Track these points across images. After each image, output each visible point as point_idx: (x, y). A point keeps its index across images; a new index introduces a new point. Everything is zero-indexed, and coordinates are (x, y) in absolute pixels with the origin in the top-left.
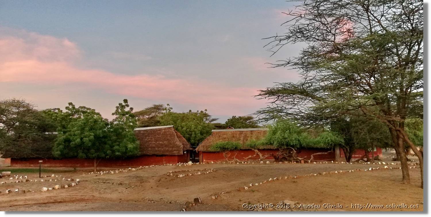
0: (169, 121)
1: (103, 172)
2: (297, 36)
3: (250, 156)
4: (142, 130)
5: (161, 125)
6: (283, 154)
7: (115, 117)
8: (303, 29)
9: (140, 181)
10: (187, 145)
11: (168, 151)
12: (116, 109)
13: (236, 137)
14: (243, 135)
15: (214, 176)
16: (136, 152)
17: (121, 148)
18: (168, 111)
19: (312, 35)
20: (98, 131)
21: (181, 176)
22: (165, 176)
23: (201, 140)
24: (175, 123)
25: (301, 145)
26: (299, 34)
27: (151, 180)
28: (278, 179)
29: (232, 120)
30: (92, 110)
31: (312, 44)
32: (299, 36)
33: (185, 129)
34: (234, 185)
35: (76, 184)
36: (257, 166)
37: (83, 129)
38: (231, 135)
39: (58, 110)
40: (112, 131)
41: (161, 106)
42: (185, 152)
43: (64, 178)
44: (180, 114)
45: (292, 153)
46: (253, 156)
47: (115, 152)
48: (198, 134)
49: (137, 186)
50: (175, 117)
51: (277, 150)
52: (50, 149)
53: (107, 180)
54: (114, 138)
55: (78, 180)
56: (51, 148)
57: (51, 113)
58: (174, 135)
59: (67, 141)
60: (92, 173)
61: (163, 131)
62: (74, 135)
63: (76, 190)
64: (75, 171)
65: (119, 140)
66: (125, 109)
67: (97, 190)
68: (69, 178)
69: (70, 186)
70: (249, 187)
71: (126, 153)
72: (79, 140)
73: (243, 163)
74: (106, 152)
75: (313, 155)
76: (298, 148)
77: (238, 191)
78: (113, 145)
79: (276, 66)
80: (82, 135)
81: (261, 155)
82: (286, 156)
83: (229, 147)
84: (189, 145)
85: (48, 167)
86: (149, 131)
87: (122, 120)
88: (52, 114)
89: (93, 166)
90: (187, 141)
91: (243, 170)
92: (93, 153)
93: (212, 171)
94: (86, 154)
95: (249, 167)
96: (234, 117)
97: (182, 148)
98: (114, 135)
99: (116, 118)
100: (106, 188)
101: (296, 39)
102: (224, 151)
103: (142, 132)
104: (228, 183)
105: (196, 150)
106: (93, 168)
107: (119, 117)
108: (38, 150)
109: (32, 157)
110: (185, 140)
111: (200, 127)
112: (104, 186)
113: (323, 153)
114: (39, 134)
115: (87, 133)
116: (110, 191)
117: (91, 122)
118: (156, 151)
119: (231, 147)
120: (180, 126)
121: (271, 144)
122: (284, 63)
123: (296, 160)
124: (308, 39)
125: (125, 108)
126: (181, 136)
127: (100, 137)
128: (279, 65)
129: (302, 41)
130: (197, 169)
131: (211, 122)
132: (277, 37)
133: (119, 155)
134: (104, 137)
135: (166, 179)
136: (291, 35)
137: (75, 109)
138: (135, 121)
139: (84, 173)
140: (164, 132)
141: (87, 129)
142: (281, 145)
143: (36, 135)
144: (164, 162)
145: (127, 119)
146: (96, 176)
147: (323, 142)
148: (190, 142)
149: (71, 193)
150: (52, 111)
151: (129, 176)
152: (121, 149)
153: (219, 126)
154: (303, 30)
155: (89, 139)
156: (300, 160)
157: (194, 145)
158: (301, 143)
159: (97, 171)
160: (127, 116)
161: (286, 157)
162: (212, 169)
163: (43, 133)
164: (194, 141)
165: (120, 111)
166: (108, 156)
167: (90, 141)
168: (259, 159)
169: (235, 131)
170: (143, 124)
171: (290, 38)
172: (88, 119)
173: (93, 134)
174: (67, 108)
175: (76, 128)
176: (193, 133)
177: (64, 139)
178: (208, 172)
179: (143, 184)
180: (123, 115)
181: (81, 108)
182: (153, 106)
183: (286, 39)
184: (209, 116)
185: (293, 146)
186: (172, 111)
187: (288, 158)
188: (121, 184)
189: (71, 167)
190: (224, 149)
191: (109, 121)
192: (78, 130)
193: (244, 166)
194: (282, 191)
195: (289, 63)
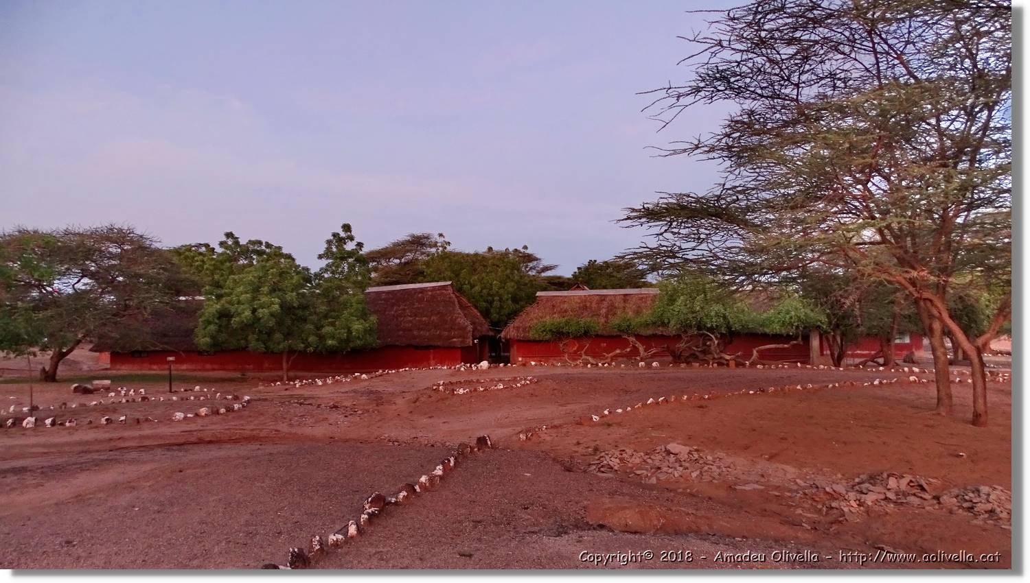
0: (444, 273)
1: (301, 381)
2: (715, 87)
3: (618, 351)
4: (383, 292)
5: (426, 280)
6: (690, 348)
7: (324, 263)
8: (728, 72)
9: (376, 400)
10: (481, 325)
11: (440, 337)
12: (326, 246)
13: (591, 308)
14: (605, 304)
15: (534, 393)
16: (370, 339)
17: (338, 331)
18: (441, 249)
19: (749, 86)
20: (290, 294)
21: (461, 391)
22: (429, 392)
23: (514, 314)
24: (457, 275)
25: (729, 327)
26: (719, 83)
27: (400, 401)
28: (667, 401)
29: (587, 269)
30: (276, 247)
31: (749, 104)
32: (720, 88)
33: (477, 288)
34: (573, 412)
35: (243, 406)
36: (629, 372)
37: (256, 290)
38: (579, 303)
39: (206, 247)
40: (319, 294)
41: (427, 238)
42: (476, 341)
43: (219, 394)
44: (468, 255)
45: (710, 346)
46: (624, 351)
47: (325, 340)
48: (507, 300)
49: (368, 411)
50: (456, 262)
51: (678, 337)
52: (190, 333)
53: (306, 399)
54: (323, 308)
55: (247, 398)
56: (192, 331)
57: (192, 254)
58: (453, 303)
59: (224, 315)
60: (279, 383)
61: (430, 293)
62: (239, 302)
63: (241, 417)
64: (243, 380)
65: (333, 313)
66: (345, 246)
67: (285, 418)
68: (229, 393)
69: (230, 410)
70: (603, 416)
71: (348, 340)
72: (248, 313)
73: (600, 364)
74: (307, 340)
75: (757, 349)
76: (722, 334)
77: (577, 424)
78: (322, 323)
79: (669, 153)
80: (256, 302)
81: (641, 349)
82: (698, 351)
83: (570, 331)
84: (486, 326)
85: (187, 370)
86: (398, 295)
87: (340, 269)
88: (193, 257)
89: (282, 369)
90: (483, 315)
91: (596, 381)
92: (280, 343)
93: (528, 382)
94: (265, 344)
95: (612, 373)
96: (592, 264)
97: (470, 331)
98: (322, 302)
99: (327, 265)
100: (304, 416)
101: (713, 95)
102: (560, 339)
103: (383, 296)
104: (561, 408)
105: (500, 337)
106: (280, 373)
107: (333, 263)
108: (165, 335)
109: (152, 348)
110: (479, 314)
111: (510, 286)
112: (301, 410)
113: (780, 346)
114: (166, 299)
115: (264, 299)
116: (311, 420)
117: (272, 274)
118: (415, 338)
119: (576, 330)
120: (467, 282)
121: (664, 324)
122: (687, 146)
123: (719, 360)
124: (740, 93)
125: (345, 244)
126: (469, 304)
127: (294, 307)
128: (675, 152)
129: (727, 98)
130: (497, 377)
131: (541, 272)
132: (670, 88)
133: (333, 346)
134: (304, 307)
135: (430, 397)
136: (702, 85)
137: (240, 246)
138: (366, 273)
139: (260, 384)
140: (431, 295)
141: (265, 289)
142: (685, 326)
143: (161, 302)
144: (432, 362)
145: (351, 267)
146: (286, 389)
147: (779, 321)
148: (490, 318)
149: (233, 423)
150: (193, 249)
151: (355, 391)
152: (339, 333)
153: (559, 284)
154: (728, 75)
155: (270, 312)
156: (727, 360)
157: (498, 325)
158: (729, 322)
159: (290, 379)
160: (350, 260)
161: (697, 353)
162: (529, 378)
163: (175, 298)
164: (497, 316)
165: (334, 249)
166: (311, 348)
167: (272, 315)
168: (638, 358)
169: (589, 295)
170: (387, 278)
171: (700, 91)
172: (267, 269)
173: (277, 300)
174: (222, 244)
175: (241, 288)
176: (497, 298)
177: (216, 311)
178: (519, 385)
179: (380, 408)
180: (343, 259)
181: (252, 245)
182: (409, 238)
183: (691, 93)
184: (536, 259)
185: (711, 330)
186: (449, 248)
187: (701, 356)
188: (336, 407)
189: (235, 370)
190: (559, 334)
191: (312, 271)
192: (246, 293)
193: (602, 371)
194: (669, 426)
195: (697, 147)
